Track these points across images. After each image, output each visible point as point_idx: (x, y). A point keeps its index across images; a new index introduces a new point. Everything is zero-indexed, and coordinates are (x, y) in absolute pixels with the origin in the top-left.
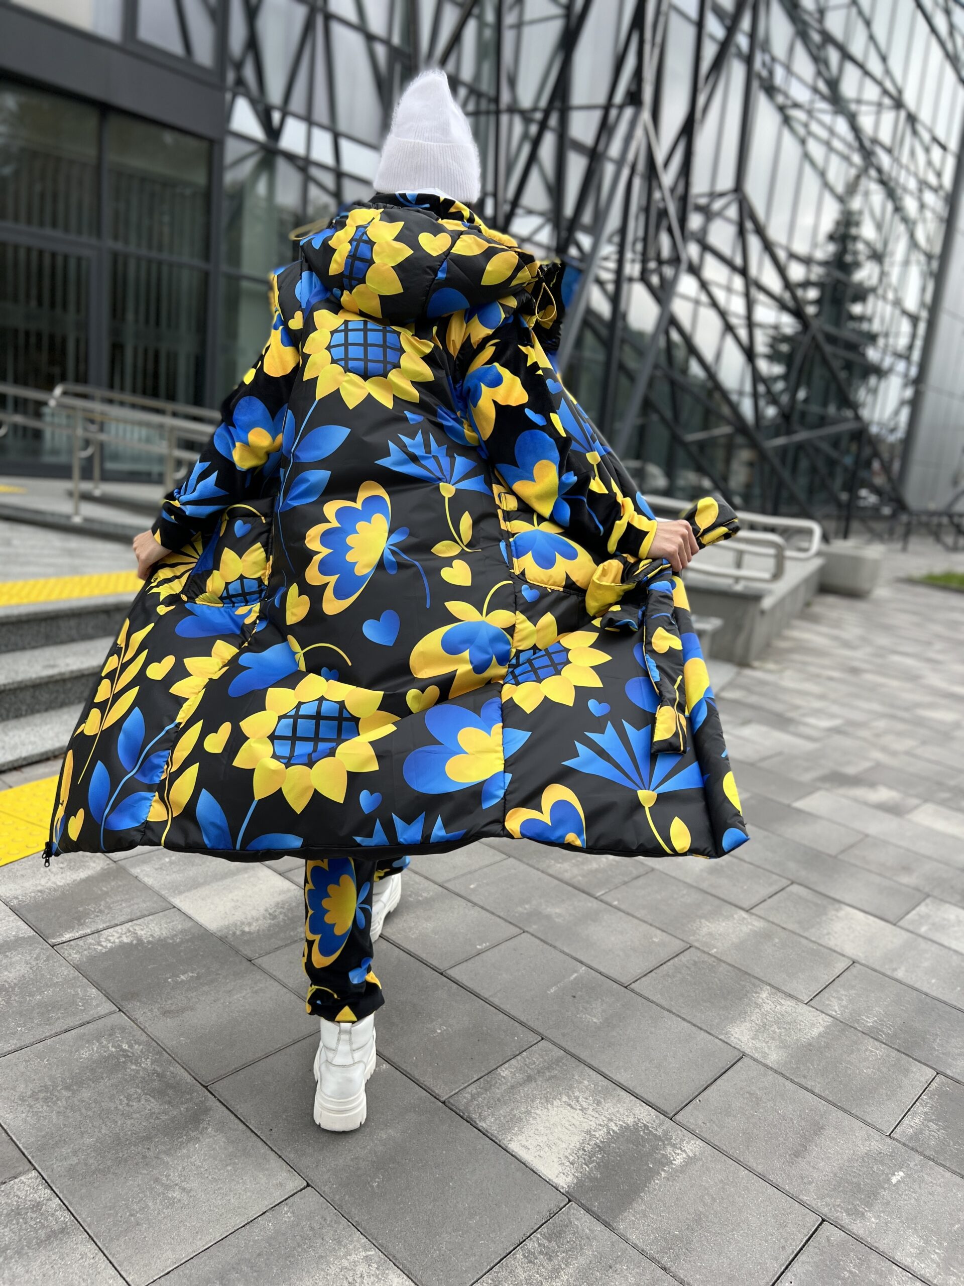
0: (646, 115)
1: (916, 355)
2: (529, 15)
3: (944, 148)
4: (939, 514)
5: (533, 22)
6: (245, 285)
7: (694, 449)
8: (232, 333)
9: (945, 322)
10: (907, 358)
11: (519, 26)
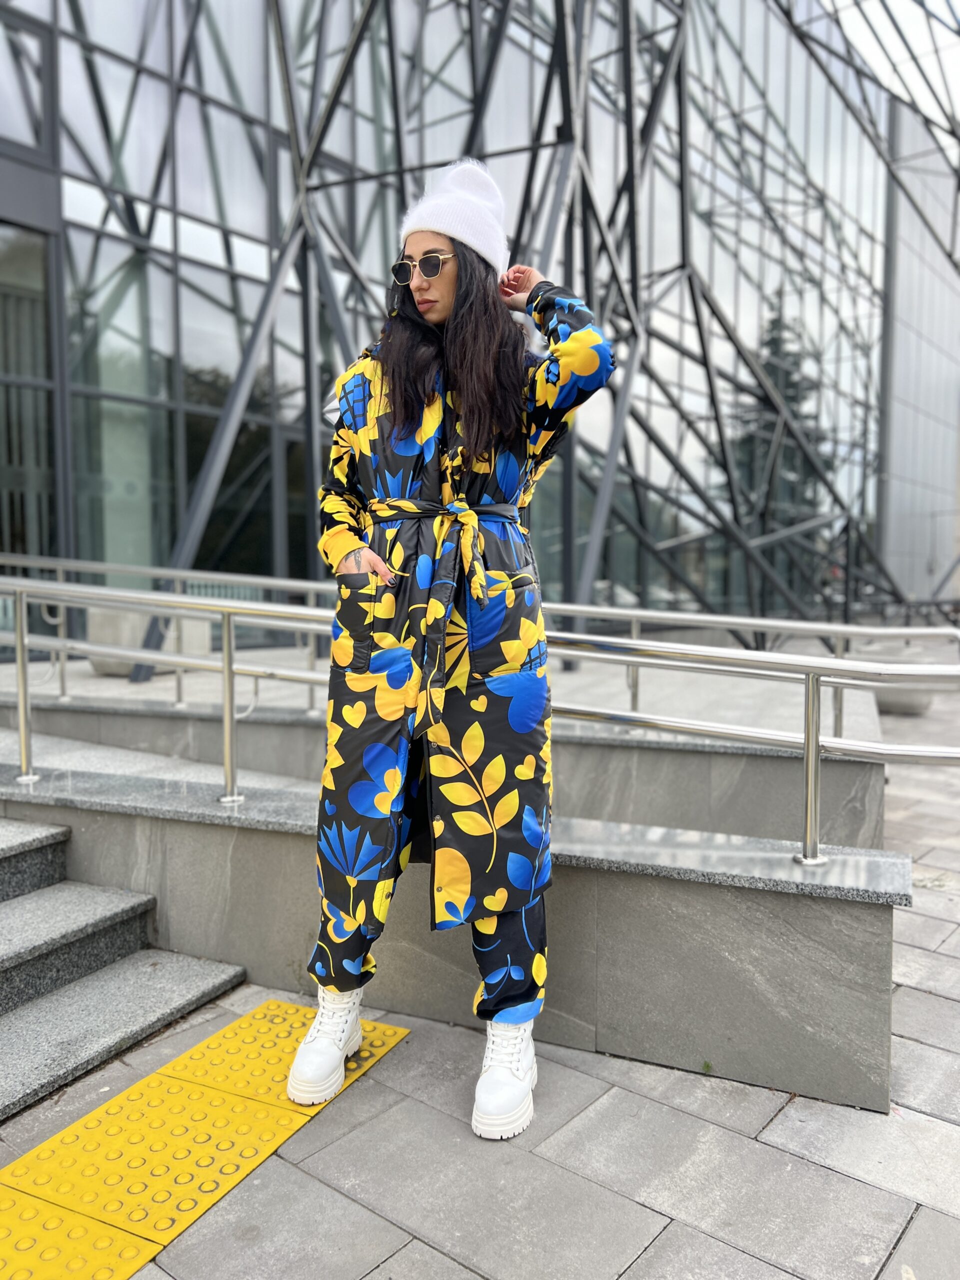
0: (578, 153)
1: (872, 446)
2: (429, 118)
3: (871, 238)
4: (928, 604)
5: (435, 123)
6: (106, 405)
7: (665, 557)
8: (95, 465)
9: (897, 409)
10: (864, 447)
11: (420, 130)
